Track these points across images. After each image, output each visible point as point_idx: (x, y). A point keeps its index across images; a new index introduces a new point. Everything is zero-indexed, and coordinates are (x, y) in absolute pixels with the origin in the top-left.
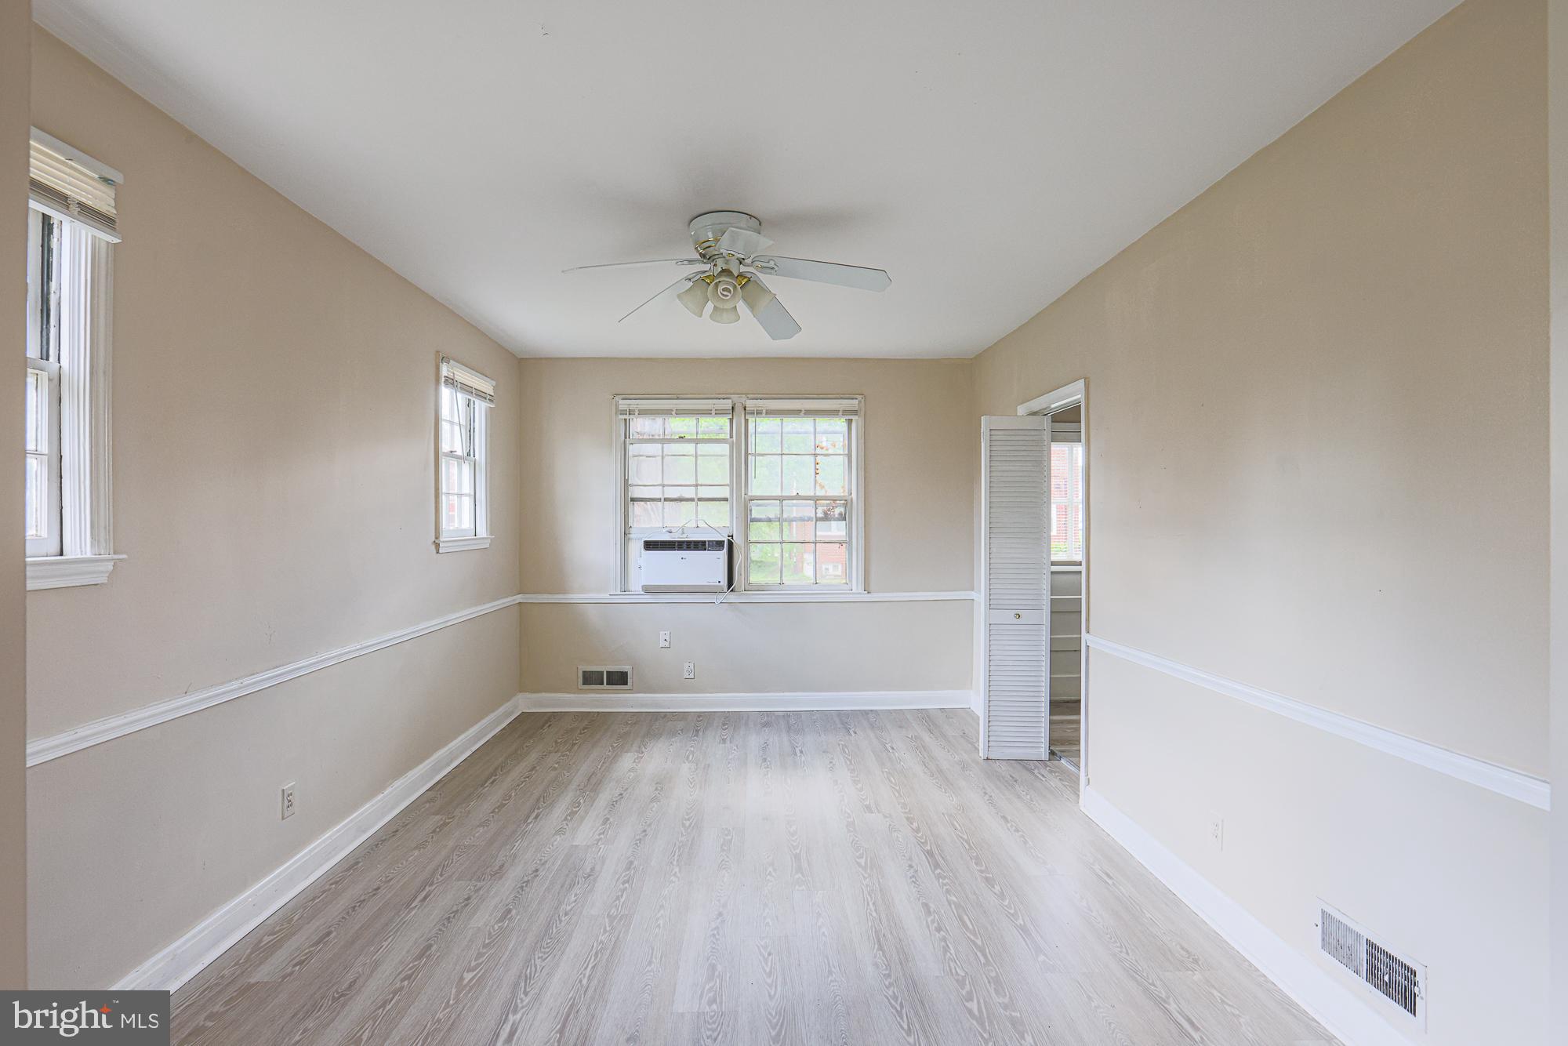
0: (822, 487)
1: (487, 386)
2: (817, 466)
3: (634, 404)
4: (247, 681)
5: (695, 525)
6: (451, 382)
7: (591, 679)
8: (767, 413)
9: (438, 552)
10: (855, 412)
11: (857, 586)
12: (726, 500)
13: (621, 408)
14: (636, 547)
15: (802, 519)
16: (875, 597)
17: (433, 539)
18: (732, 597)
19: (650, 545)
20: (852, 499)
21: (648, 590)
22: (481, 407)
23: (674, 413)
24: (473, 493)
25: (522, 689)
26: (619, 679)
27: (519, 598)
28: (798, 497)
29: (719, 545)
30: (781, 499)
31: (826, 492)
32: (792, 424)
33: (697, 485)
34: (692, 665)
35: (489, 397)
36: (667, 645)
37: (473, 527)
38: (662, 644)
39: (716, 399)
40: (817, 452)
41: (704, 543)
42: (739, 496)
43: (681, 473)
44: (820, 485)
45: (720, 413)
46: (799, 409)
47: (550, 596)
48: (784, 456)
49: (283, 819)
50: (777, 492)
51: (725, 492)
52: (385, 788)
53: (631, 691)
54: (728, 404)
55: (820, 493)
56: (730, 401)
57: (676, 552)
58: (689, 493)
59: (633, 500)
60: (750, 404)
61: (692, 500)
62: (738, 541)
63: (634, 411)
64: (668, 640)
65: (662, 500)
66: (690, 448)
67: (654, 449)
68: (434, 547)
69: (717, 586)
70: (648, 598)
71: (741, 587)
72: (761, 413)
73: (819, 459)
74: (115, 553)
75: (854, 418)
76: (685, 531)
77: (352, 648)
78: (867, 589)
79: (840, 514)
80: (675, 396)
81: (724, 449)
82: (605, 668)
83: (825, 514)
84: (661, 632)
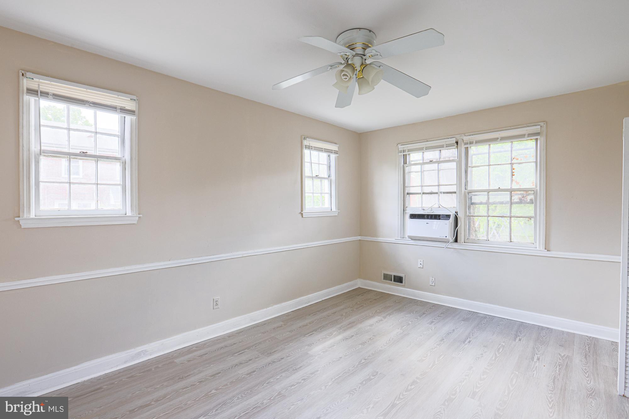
0: (517, 183)
1: (334, 148)
2: (513, 171)
3: (407, 147)
4: (195, 259)
5: (437, 206)
6: (309, 147)
7: (387, 277)
8: (476, 143)
9: (302, 217)
10: (538, 134)
11: (540, 247)
12: (455, 193)
13: (400, 149)
14: (407, 216)
15: (502, 203)
16: (552, 254)
17: (300, 211)
18: (455, 245)
19: (413, 216)
20: (537, 190)
21: (413, 238)
22: (333, 156)
23: (424, 149)
24: (329, 192)
25: (360, 277)
26: (399, 280)
27: (359, 238)
28: (499, 190)
29: (448, 217)
30: (488, 191)
31: (520, 185)
32: (496, 147)
33: (439, 186)
34: (434, 279)
35: (334, 152)
36: (422, 267)
37: (330, 206)
38: (420, 266)
39: (447, 138)
40: (513, 162)
41: (439, 215)
42: (461, 191)
43: (430, 180)
44: (516, 182)
45: (449, 146)
46: (497, 137)
47: (371, 238)
48: (491, 166)
49: (213, 309)
50: (486, 187)
51: (454, 189)
52: (268, 307)
53: (404, 286)
54: (454, 141)
55: (515, 186)
56: (454, 138)
57: (426, 220)
58: (435, 190)
59: (408, 194)
60: (466, 139)
61: (437, 193)
62: (460, 216)
63: (405, 150)
64: (422, 264)
65: (422, 193)
66: (435, 166)
67: (418, 168)
68: (300, 215)
69: (445, 239)
70: (412, 242)
71: (461, 240)
72: (473, 143)
73: (514, 166)
74: (139, 214)
75: (538, 137)
76: (432, 209)
77: (250, 252)
78: (547, 249)
79: (531, 200)
80: (426, 141)
81: (454, 165)
82: (393, 274)
83: (520, 199)
84: (419, 260)
